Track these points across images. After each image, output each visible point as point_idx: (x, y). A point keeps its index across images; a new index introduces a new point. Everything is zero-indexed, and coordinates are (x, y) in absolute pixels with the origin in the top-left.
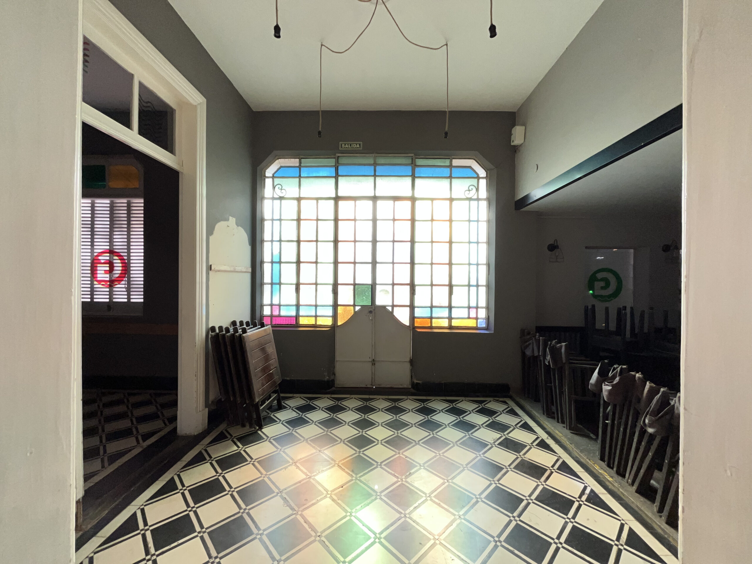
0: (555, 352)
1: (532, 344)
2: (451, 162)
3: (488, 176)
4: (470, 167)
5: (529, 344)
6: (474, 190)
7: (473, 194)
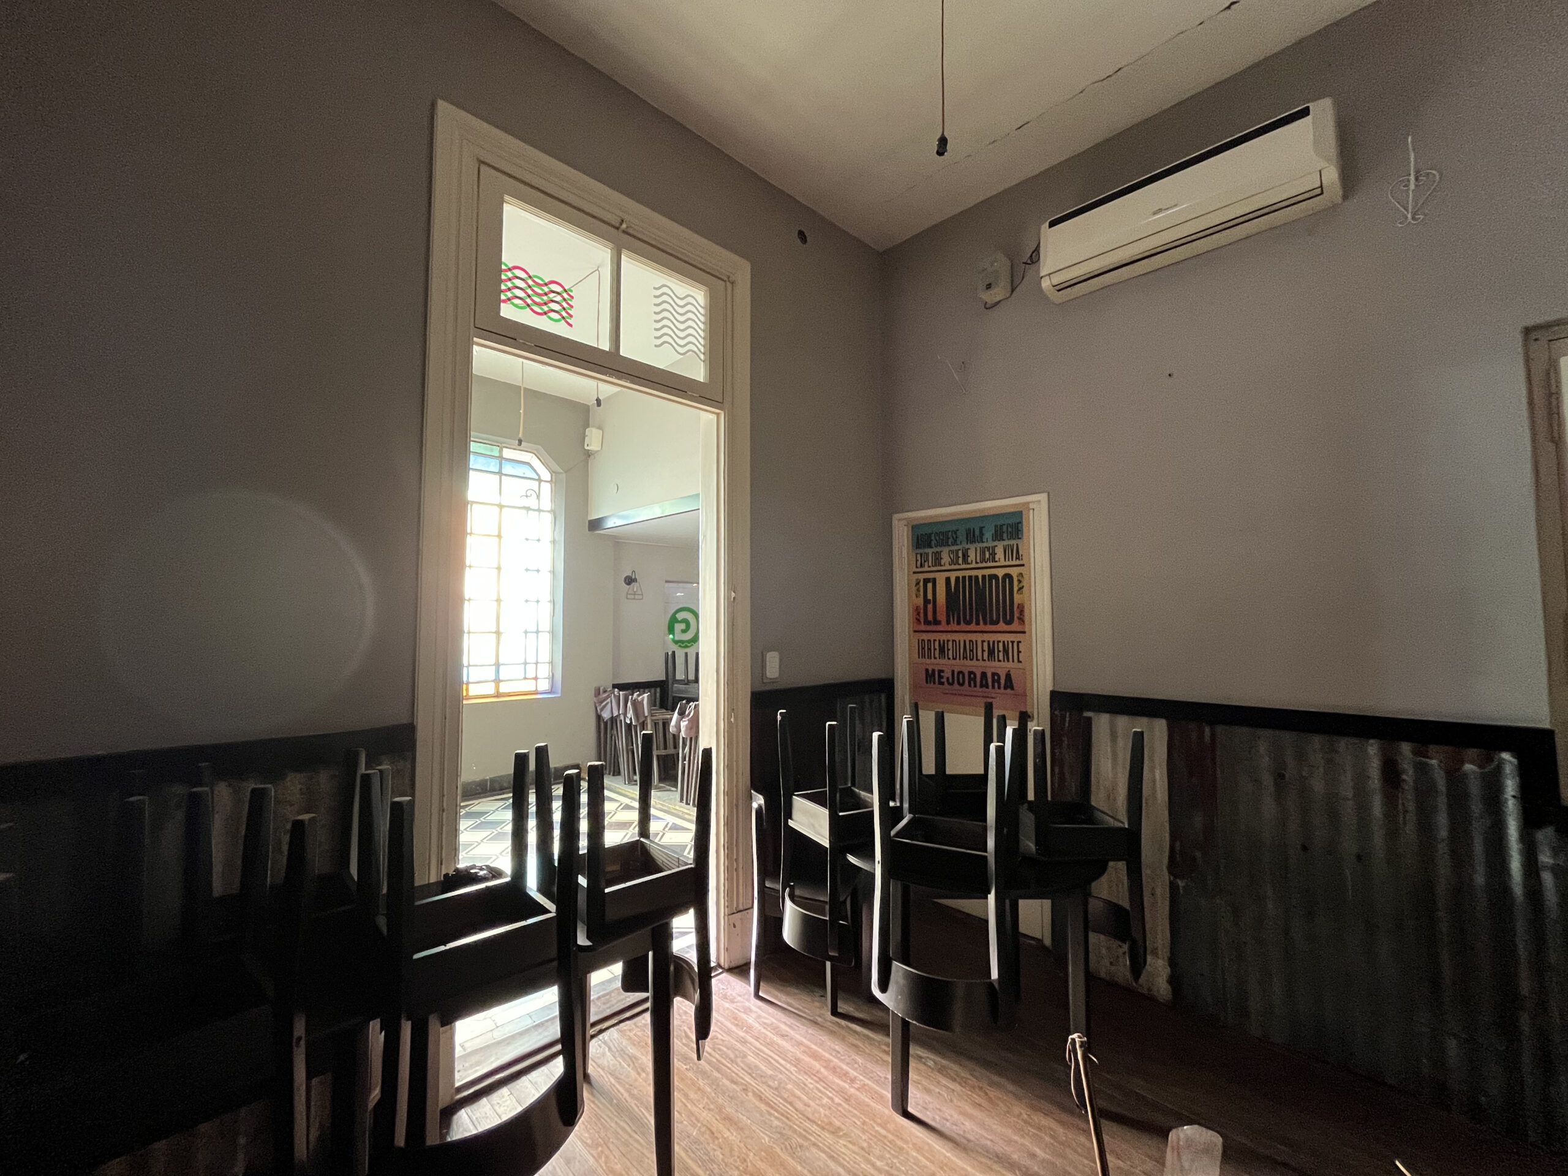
0: (637, 706)
1: (610, 704)
2: (501, 451)
3: (554, 480)
4: (528, 464)
5: (607, 703)
6: (534, 496)
7: (532, 502)
